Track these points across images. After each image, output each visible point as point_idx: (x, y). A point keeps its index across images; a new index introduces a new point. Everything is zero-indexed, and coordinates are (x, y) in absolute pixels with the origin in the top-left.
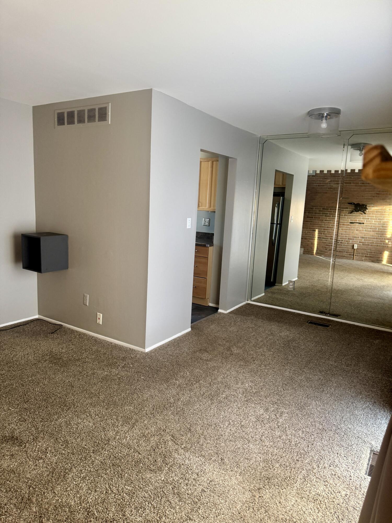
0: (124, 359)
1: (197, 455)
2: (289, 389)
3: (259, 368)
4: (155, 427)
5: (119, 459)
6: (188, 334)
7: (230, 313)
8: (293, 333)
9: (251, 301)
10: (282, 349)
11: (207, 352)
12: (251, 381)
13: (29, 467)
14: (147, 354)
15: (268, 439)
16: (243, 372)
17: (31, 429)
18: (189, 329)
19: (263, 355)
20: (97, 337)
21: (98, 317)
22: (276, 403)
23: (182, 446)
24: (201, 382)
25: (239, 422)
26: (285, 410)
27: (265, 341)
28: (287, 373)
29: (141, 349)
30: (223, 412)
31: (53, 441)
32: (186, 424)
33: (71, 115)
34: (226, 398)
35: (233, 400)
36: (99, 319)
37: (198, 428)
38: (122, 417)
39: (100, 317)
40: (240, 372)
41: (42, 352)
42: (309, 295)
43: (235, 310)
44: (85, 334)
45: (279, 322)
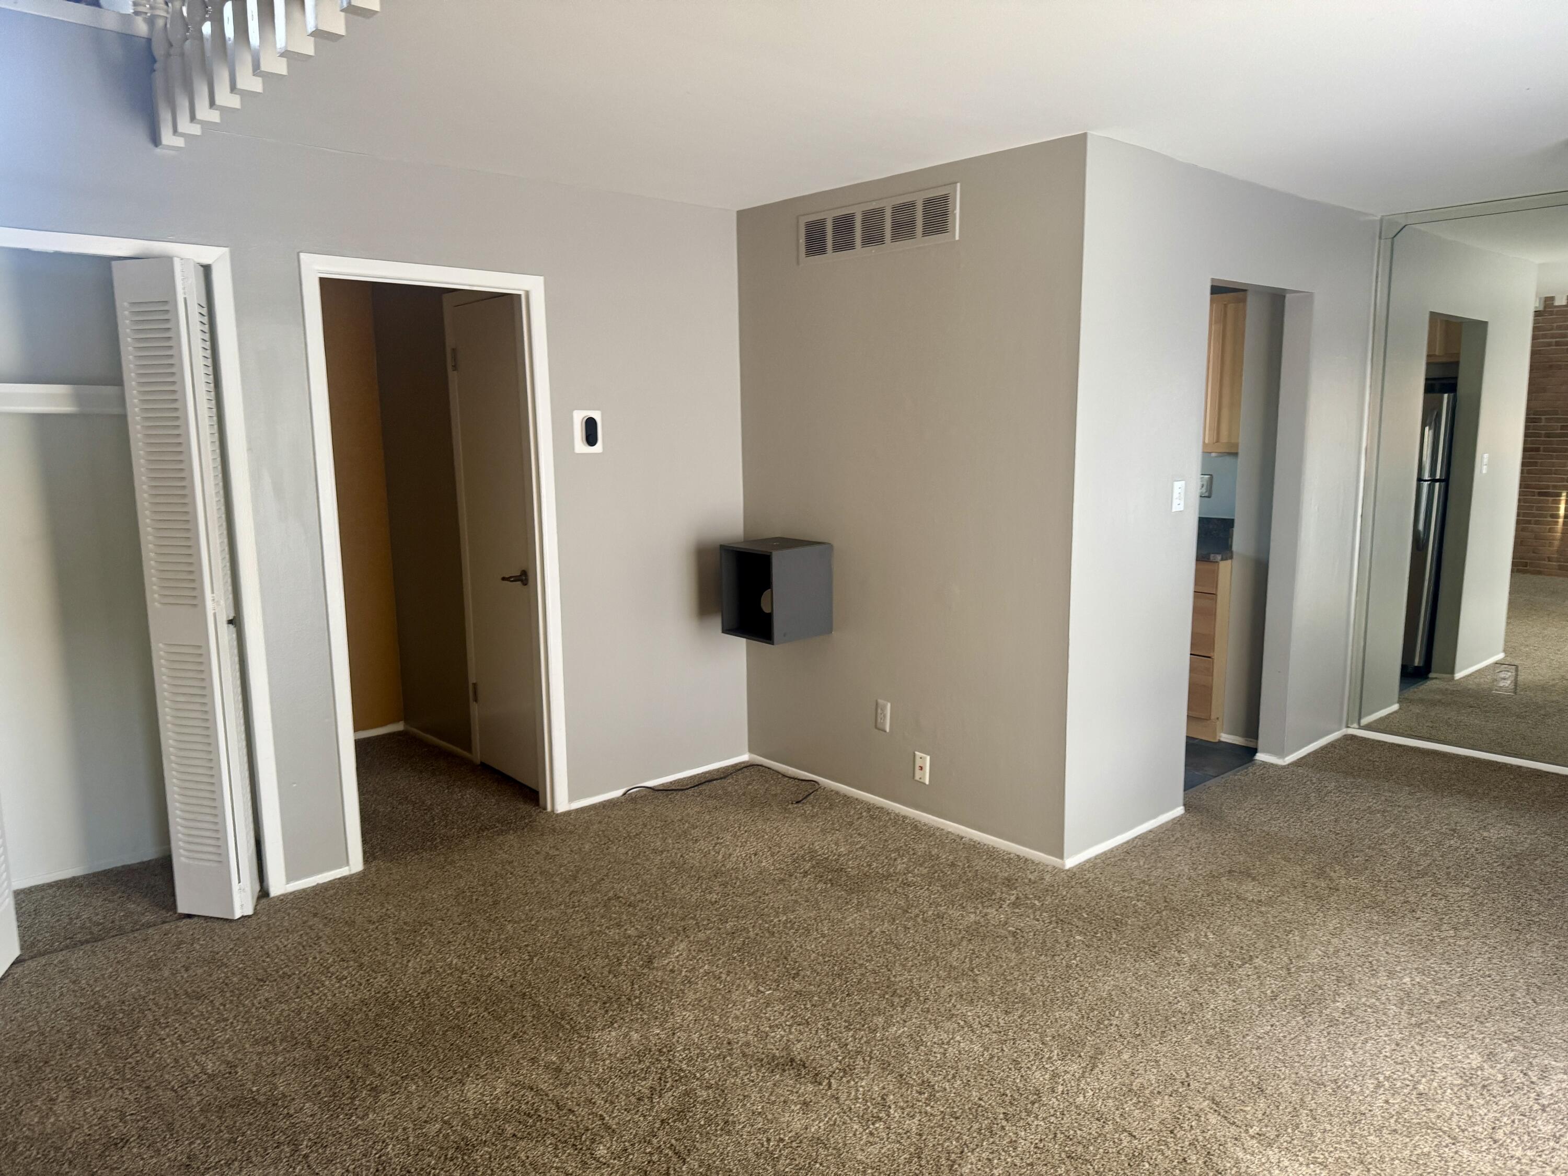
0: (1009, 883)
1: (1301, 1159)
2: (1555, 1000)
3: (1435, 933)
4: (1155, 1071)
5: (1079, 1143)
6: (1177, 822)
7: (1298, 763)
8: (1529, 833)
9: (1361, 728)
10: (1501, 881)
11: (1254, 879)
12: (1416, 969)
13: (855, 1135)
14: (1072, 874)
15: (1516, 1139)
16: (1386, 943)
17: (829, 1046)
18: (1180, 811)
19: (1440, 897)
20: (917, 818)
21: (918, 763)
22: (1517, 1038)
23: (1251, 1131)
24: (1258, 962)
25: (1408, 1082)
26: (1553, 1063)
27: (1436, 854)
28: (1535, 954)
29: (1049, 859)
30: (1351, 1053)
31: (894, 1080)
32: (1246, 1073)
33: (844, 225)
34: (1349, 1011)
35: (1372, 1020)
36: (921, 768)
37: (1285, 1088)
38: (1054, 1037)
39: (925, 763)
40: (1376, 943)
41: (789, 850)
42: (1560, 710)
43: (1309, 755)
44: (882, 808)
45: (1470, 796)
